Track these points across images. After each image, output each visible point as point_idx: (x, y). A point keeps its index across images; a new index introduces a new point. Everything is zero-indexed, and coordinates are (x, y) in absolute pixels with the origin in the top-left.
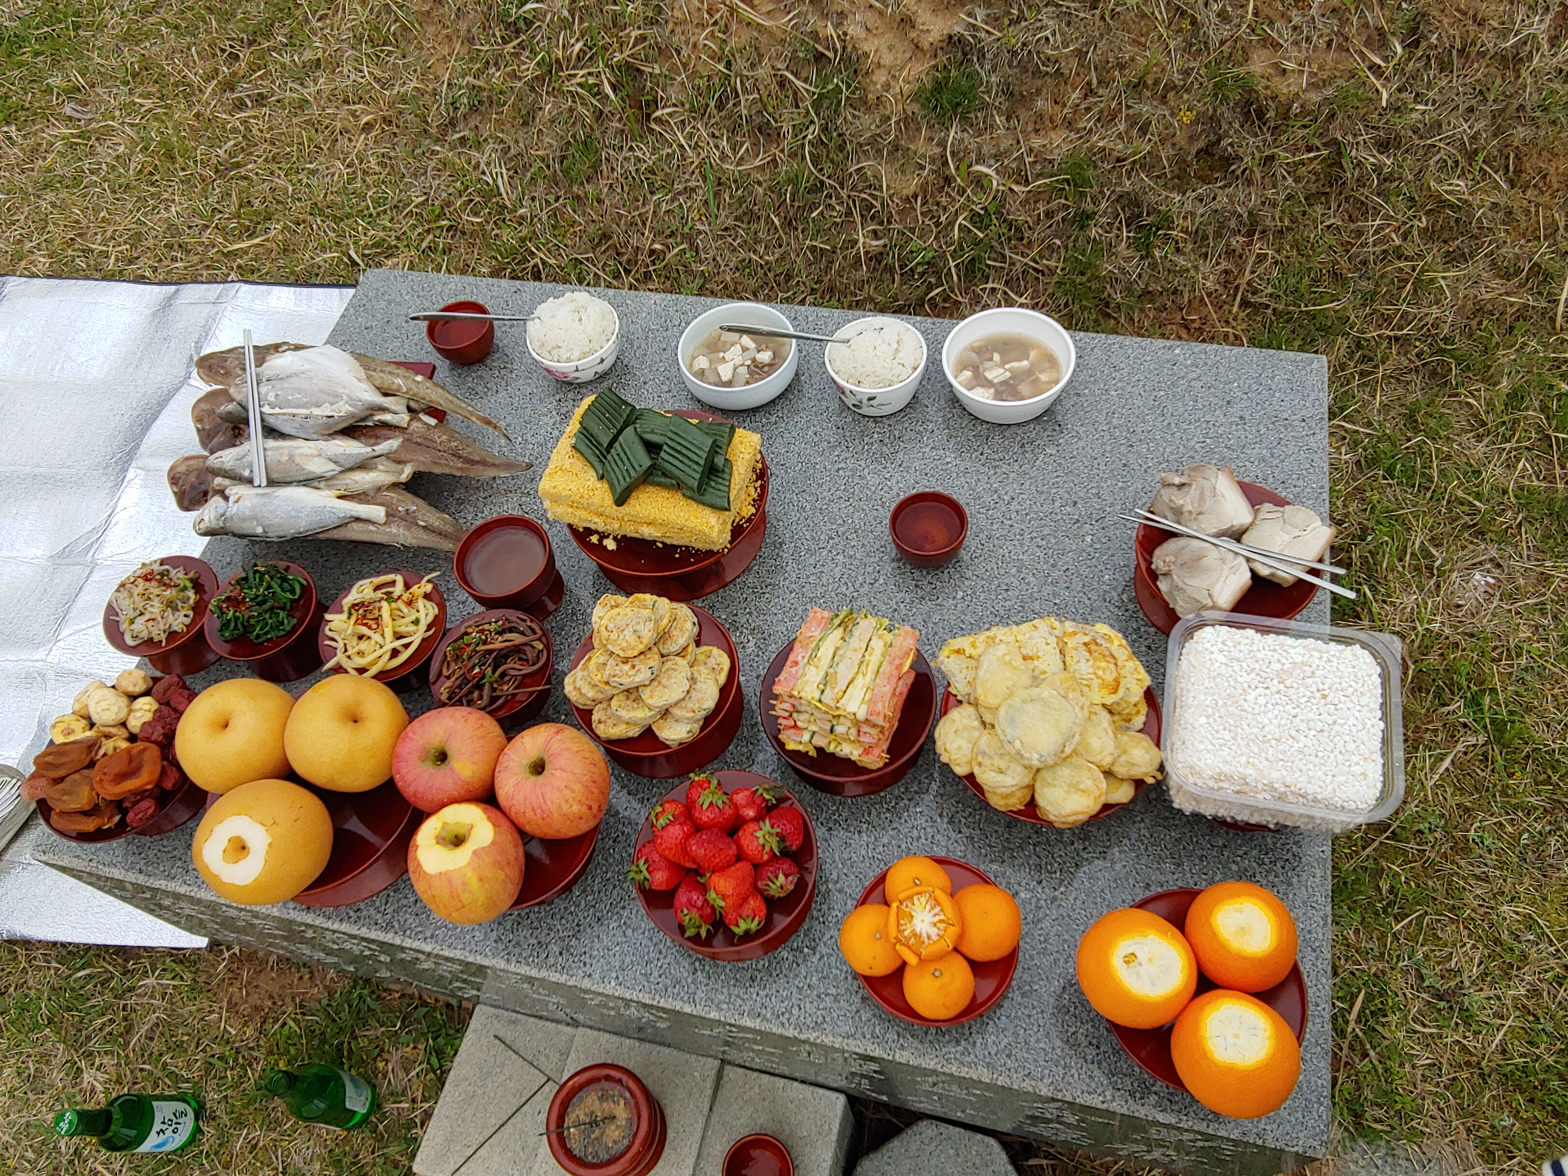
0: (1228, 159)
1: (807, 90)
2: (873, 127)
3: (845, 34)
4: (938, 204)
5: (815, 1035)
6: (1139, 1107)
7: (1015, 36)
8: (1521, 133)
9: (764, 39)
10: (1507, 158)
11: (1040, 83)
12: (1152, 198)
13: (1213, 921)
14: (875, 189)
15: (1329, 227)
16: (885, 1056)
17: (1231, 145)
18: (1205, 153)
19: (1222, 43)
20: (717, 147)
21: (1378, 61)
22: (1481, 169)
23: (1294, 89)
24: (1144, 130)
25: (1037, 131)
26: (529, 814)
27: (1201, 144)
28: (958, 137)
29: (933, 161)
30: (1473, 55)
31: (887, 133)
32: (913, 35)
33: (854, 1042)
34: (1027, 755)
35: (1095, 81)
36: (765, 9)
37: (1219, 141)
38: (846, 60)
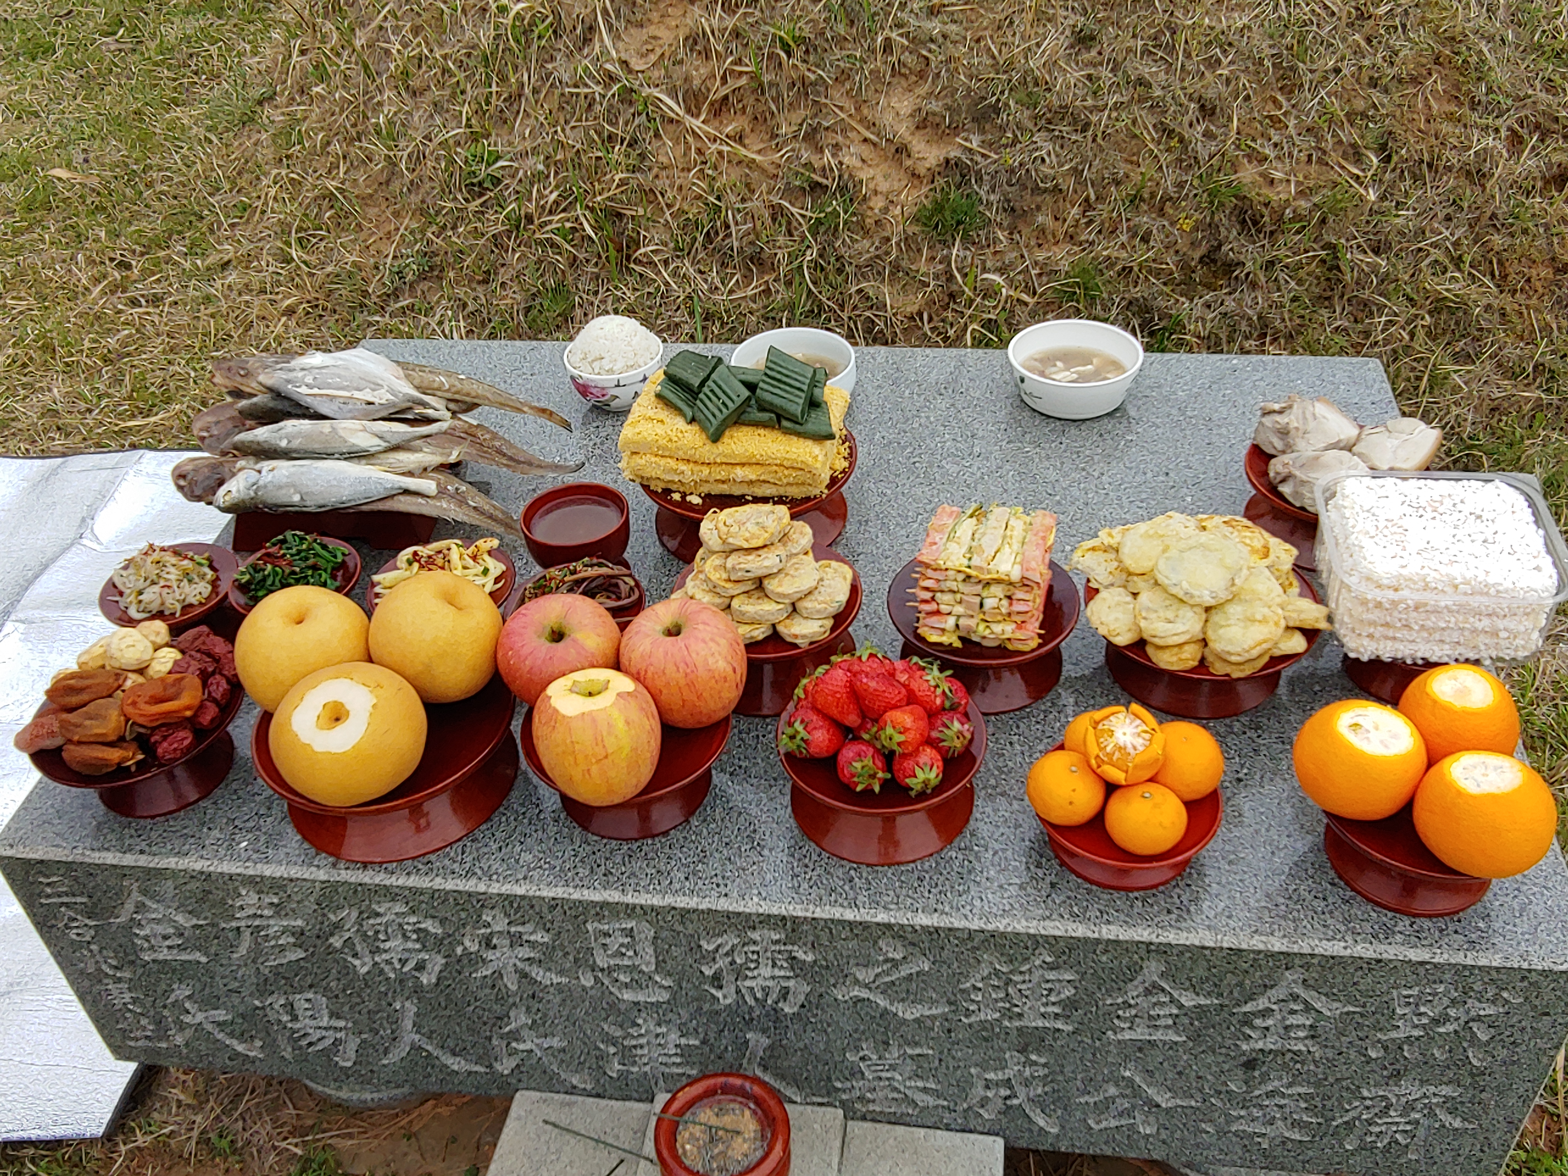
0: (1230, 265)
1: (803, 216)
2: (872, 249)
3: (841, 163)
4: (943, 321)
5: (1005, 922)
6: (1387, 947)
7: (1012, 157)
8: (1498, 240)
9: (755, 175)
10: (1491, 262)
11: (1039, 199)
12: (1161, 302)
13: (1428, 690)
14: (878, 309)
15: (1337, 328)
16: (1090, 934)
17: (1231, 249)
18: (1208, 259)
19: (1211, 157)
20: (706, 281)
21: (1356, 171)
22: (1470, 274)
23: (1283, 196)
24: (1145, 239)
25: (1040, 245)
26: (670, 669)
27: (1202, 250)
28: (961, 254)
29: (937, 277)
30: (1441, 169)
31: (887, 253)
32: (908, 163)
33: (1052, 924)
34: (1196, 593)
35: (1093, 197)
36: (756, 148)
37: (1220, 246)
38: (842, 189)
